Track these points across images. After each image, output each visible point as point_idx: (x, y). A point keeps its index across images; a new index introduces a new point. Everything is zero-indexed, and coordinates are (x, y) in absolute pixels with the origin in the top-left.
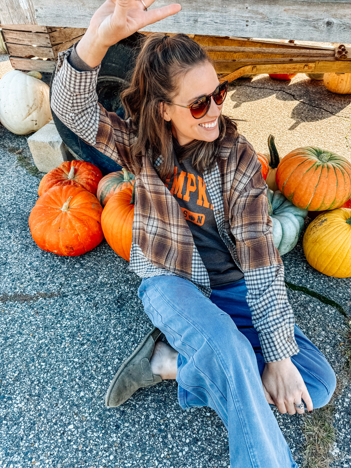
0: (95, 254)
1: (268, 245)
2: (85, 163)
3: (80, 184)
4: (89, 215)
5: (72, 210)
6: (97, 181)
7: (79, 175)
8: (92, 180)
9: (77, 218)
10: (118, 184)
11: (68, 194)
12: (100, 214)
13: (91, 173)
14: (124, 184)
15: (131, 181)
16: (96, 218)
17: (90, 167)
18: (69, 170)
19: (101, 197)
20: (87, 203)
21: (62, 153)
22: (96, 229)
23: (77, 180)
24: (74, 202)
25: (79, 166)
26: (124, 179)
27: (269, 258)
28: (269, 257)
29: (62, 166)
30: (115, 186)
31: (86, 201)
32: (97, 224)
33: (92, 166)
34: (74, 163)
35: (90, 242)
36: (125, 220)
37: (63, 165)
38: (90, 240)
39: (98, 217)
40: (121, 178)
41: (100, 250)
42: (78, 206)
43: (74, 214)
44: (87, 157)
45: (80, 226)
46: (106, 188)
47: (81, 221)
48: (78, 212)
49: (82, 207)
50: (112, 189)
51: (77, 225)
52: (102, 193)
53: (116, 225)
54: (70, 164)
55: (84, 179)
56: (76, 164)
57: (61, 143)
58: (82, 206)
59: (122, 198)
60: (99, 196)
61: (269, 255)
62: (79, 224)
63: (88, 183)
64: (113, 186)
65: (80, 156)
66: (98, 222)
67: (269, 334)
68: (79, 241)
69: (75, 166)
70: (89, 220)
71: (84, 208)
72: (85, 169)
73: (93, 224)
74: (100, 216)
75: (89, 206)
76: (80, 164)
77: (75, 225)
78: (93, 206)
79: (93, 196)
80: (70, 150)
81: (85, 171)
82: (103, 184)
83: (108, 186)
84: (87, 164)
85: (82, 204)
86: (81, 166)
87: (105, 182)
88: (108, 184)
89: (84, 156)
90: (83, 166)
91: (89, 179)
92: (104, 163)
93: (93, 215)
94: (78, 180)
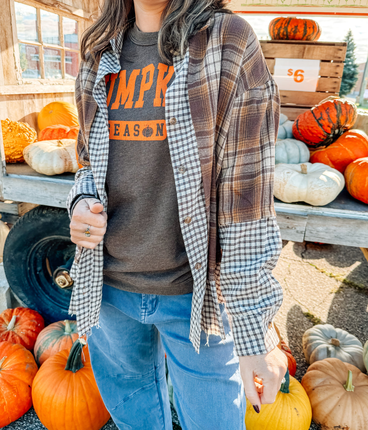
0: (21, 423)
1: (263, 188)
2: (29, 311)
3: (19, 336)
4: (20, 378)
5: (4, 372)
6: (37, 333)
7: (20, 325)
8: (32, 331)
9: (8, 383)
10: (58, 338)
11: (3, 353)
12: (33, 376)
13: (32, 323)
14: (64, 339)
15: (72, 335)
16: (28, 382)
17: (33, 316)
18: (9, 320)
19: (38, 352)
20: (21, 364)
21: (7, 299)
22: (25, 395)
23: (16, 331)
24: (7, 363)
25: (21, 315)
26: (64, 331)
27: (262, 208)
28: (262, 205)
29: (3, 315)
30: (54, 341)
31: (21, 361)
32: (28, 388)
33: (35, 314)
34: (17, 311)
35: (17, 411)
36: (56, 391)
37: (5, 314)
38: (16, 409)
39: (30, 380)
40: (62, 331)
41: (27, 419)
42: (11, 367)
43: (5, 378)
44: (32, 304)
45: (9, 393)
46: (44, 343)
47: (10, 386)
48: (10, 375)
49: (15, 369)
50: (51, 344)
51: (5, 392)
52: (40, 349)
53: (46, 395)
54: (12, 311)
55: (24, 330)
56: (19, 312)
57: (7, 289)
58: (16, 367)
59: (57, 362)
60: (36, 351)
61: (262, 203)
62: (8, 391)
63: (27, 335)
64: (52, 340)
65: (24, 302)
66: (29, 386)
67: (255, 317)
68: (5, 410)
69: (17, 315)
70: (19, 385)
71: (17, 370)
72: (27, 318)
73: (23, 389)
74: (33, 379)
75: (22, 367)
76: (23, 312)
77: (3, 392)
78: (27, 368)
79: (29, 355)
80: (15, 296)
81: (27, 321)
82: (42, 338)
83: (47, 340)
84: (31, 312)
85: (15, 365)
86: (23, 314)
87: (45, 335)
88: (47, 338)
89: (29, 303)
90: (25, 314)
91: (29, 329)
92: (48, 310)
93: (25, 378)
94: (18, 331)
